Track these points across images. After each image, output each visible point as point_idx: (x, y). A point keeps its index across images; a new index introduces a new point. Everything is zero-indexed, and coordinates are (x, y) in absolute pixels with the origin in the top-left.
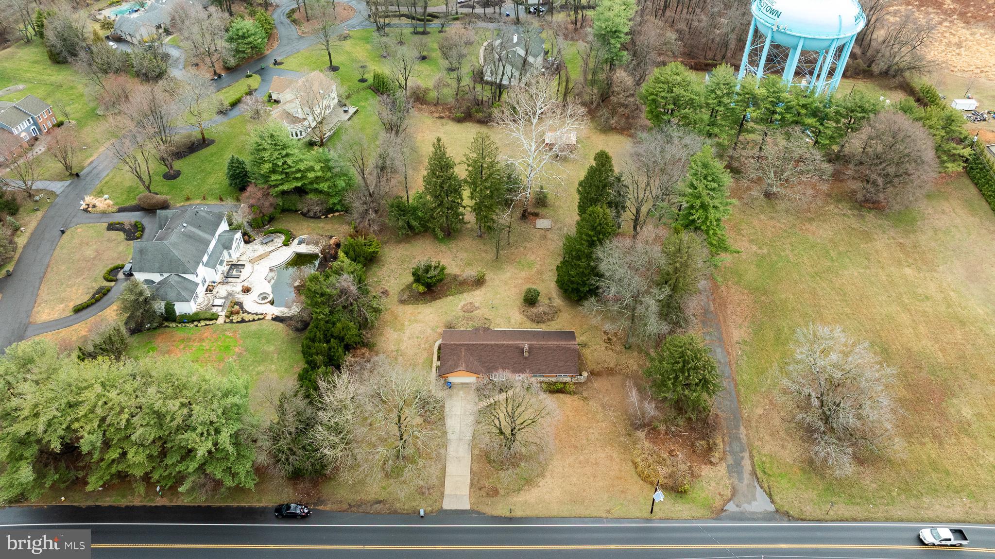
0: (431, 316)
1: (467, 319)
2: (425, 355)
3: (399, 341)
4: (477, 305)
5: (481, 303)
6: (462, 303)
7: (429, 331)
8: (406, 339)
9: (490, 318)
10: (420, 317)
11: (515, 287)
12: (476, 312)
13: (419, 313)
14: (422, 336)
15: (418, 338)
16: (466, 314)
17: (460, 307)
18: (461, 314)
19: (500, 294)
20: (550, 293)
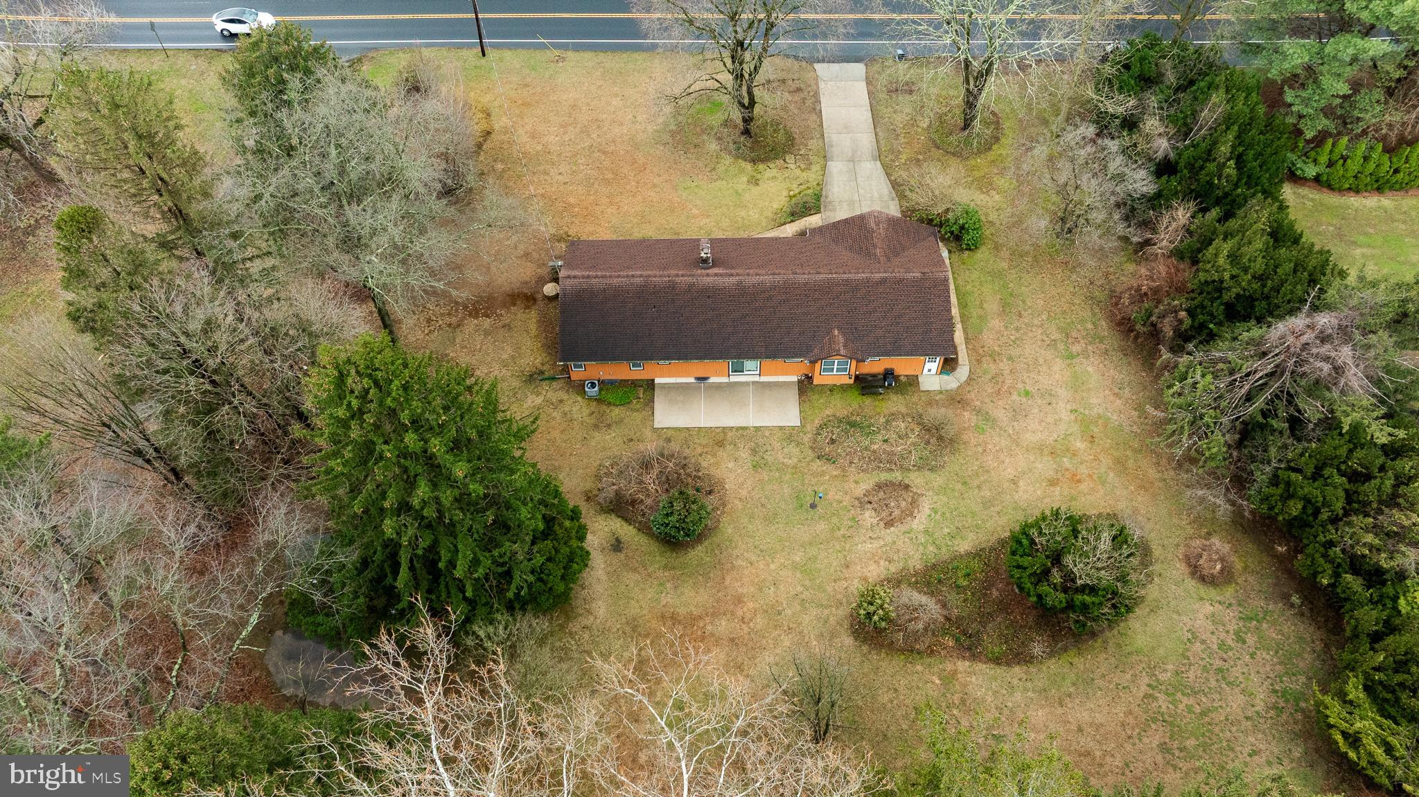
0: (1010, 472)
1: (893, 461)
2: (988, 338)
3: (1077, 385)
4: (869, 517)
5: (856, 523)
6: (918, 523)
7: (1001, 415)
8: (1063, 393)
9: (817, 465)
10: (1044, 467)
11: (739, 600)
12: (866, 483)
13: (1053, 483)
14: (1015, 397)
15: (1027, 393)
16: (897, 476)
17: (926, 506)
18: (916, 479)
19: (795, 566)
20: (614, 575)
